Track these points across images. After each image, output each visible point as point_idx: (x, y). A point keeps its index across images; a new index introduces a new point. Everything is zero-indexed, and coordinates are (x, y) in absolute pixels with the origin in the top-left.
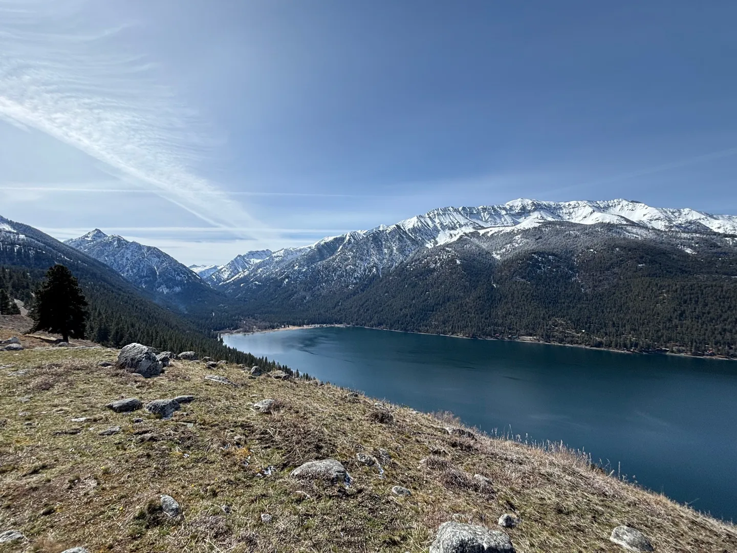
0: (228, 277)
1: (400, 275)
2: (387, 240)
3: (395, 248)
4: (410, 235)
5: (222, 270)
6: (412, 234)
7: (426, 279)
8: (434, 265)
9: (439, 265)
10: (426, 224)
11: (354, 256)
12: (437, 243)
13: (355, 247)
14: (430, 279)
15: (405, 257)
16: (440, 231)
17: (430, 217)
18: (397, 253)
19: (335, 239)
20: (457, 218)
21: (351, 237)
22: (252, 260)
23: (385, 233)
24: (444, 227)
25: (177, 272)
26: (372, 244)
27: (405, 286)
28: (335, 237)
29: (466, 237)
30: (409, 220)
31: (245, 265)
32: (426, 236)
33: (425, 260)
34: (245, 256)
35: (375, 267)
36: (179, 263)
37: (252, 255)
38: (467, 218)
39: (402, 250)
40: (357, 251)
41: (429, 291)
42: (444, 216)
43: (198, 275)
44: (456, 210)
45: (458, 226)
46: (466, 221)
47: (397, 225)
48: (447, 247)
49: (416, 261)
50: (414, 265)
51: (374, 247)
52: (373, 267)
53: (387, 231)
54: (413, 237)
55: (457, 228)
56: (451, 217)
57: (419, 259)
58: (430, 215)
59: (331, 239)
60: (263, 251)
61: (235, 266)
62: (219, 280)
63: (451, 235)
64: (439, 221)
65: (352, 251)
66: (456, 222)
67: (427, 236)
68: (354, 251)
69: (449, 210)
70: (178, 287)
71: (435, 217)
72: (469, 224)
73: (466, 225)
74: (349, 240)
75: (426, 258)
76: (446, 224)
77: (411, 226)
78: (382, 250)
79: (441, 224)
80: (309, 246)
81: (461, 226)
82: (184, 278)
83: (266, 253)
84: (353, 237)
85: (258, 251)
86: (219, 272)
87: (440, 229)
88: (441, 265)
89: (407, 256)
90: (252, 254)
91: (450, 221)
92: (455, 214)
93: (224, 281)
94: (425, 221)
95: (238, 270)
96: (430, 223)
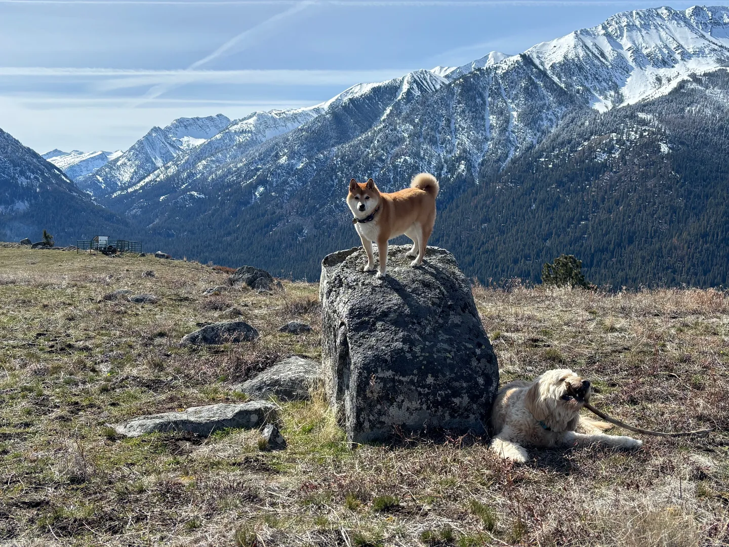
0: (132, 178)
1: (518, 180)
2: (496, 94)
3: (515, 114)
4: (556, 79)
5: (119, 163)
6: (560, 78)
7: (583, 189)
8: (605, 156)
9: (617, 155)
10: (596, 52)
11: (415, 134)
12: (621, 101)
13: (418, 109)
14: (592, 189)
15: (539, 134)
16: (633, 69)
17: (608, 35)
18: (521, 125)
19: (376, 90)
20: (677, 36)
21: (415, 86)
22: (186, 139)
23: (492, 74)
24: (642, 59)
25: (18, 169)
26: (459, 102)
27: (531, 206)
28: (376, 85)
29: (694, 86)
30: (554, 43)
31: (168, 151)
32: (595, 83)
33: (586, 143)
34: (168, 129)
35: (465, 159)
36: (23, 148)
37: (186, 127)
38: (703, 36)
39: (531, 119)
40: (422, 121)
41: (587, 219)
42: (644, 32)
43: (66, 177)
44: (678, 17)
45: (678, 57)
46: (701, 43)
47: (524, 56)
48: (643, 111)
49: (562, 144)
50: (557, 156)
51: (463, 111)
52: (459, 159)
53: (499, 72)
54: (563, 85)
55: (675, 61)
56: (663, 34)
57: (569, 142)
58: (610, 30)
59: (367, 89)
60: (210, 119)
61: (146, 153)
62: (112, 185)
63: (659, 80)
64: (630, 45)
65: (412, 122)
66: (673, 46)
67: (600, 82)
68: (417, 120)
69: (658, 14)
70: (23, 201)
71: (622, 35)
72: (707, 51)
73: (699, 53)
74: (409, 92)
75: (588, 139)
76: (648, 51)
77: (558, 58)
78: (483, 119)
79: (636, 51)
80: (316, 107)
81: (685, 56)
82: (35, 182)
83: (218, 122)
84: (418, 84)
85: (198, 119)
86: (111, 168)
87: (633, 64)
88: (622, 157)
89: (543, 133)
90: (185, 125)
91: (659, 43)
92: (672, 25)
93: (122, 189)
94: (595, 45)
95: (153, 163)
96: (607, 49)
